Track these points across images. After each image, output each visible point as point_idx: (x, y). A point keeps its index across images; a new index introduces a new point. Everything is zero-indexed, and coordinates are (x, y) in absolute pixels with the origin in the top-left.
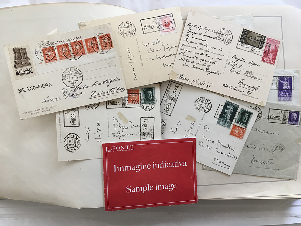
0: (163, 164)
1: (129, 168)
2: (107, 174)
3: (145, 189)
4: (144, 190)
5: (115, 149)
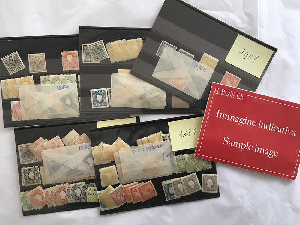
0: (270, 125)
1: (233, 118)
2: (208, 117)
3: (244, 146)
4: (242, 148)
5: (224, 93)
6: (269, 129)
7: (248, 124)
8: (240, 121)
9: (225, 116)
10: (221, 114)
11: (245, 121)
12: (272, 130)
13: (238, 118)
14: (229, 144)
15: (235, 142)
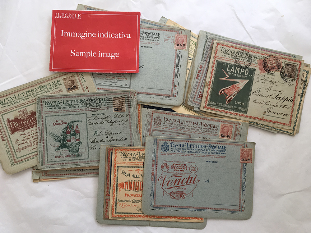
0: (108, 34)
1: (75, 34)
2: (55, 37)
3: (88, 54)
4: (87, 56)
5: (64, 16)
6: (108, 37)
7: (89, 36)
8: (82, 36)
9: (69, 34)
10: (65, 33)
11: (86, 34)
12: (110, 37)
13: (80, 33)
14: (76, 55)
15: (80, 53)
